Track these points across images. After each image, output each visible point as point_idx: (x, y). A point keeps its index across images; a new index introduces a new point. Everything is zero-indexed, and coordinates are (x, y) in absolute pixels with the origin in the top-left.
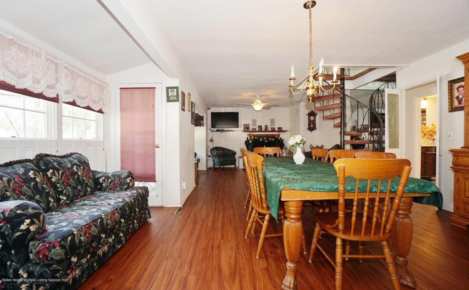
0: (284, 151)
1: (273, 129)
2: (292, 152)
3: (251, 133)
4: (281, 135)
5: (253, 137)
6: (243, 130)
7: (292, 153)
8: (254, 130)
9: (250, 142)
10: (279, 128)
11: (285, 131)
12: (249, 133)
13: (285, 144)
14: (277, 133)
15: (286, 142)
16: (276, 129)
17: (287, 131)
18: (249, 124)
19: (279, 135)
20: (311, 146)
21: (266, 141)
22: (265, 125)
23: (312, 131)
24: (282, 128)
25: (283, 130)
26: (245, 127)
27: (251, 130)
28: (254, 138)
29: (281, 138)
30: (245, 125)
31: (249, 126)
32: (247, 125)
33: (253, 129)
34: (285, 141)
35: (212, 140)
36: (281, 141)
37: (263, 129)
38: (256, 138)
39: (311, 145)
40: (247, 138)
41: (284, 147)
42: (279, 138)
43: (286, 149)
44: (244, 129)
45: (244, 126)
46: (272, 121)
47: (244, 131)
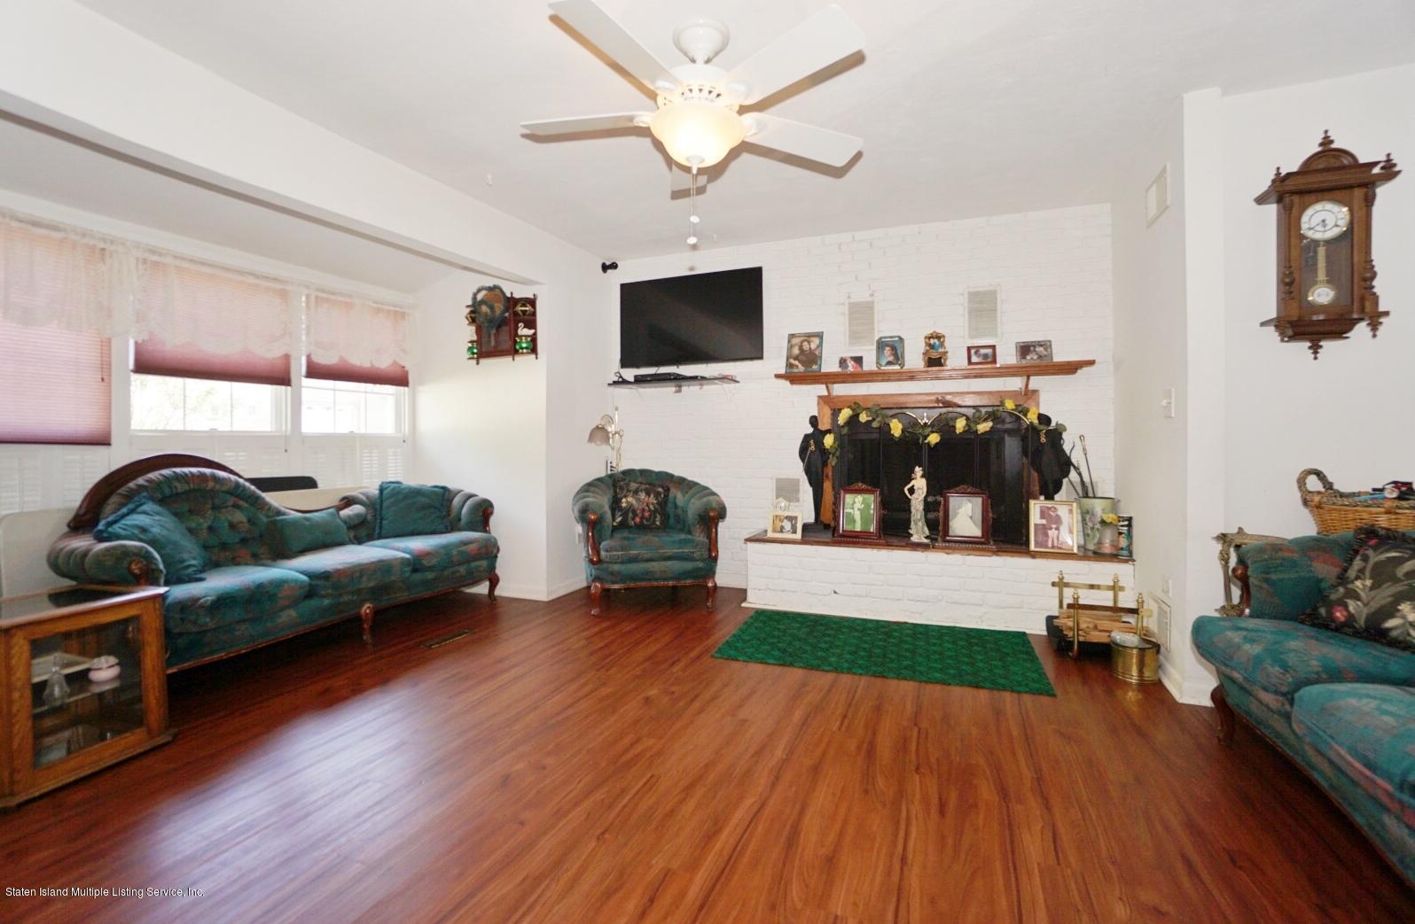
0: (1063, 511)
1: (986, 356)
2: (1130, 519)
3: (840, 390)
4: (1043, 397)
5: (845, 414)
6: (782, 371)
7: (1130, 526)
8: (853, 372)
9: (829, 441)
10: (1025, 349)
11: (1071, 368)
12: (821, 390)
13: (1076, 457)
14: (1016, 384)
15: (1087, 442)
16: (1007, 356)
17: (1091, 363)
18: (820, 336)
19: (1030, 394)
20: (1313, 484)
21: (934, 439)
22: (929, 332)
23: (1328, 346)
24: (1046, 345)
25: (1059, 356)
26: (796, 351)
27: (830, 365)
28: (853, 419)
29: (1044, 419)
30: (796, 341)
31: (821, 345)
32: (808, 337)
33: (843, 362)
34: (1082, 437)
35: (600, 433)
36: (1043, 440)
37: (914, 358)
38: (863, 418)
39: (1318, 474)
40: (814, 421)
41: (1073, 475)
42: (1032, 418)
43: (1086, 496)
44: (789, 365)
45: (790, 347)
46: (983, 305)
47: (792, 378)
